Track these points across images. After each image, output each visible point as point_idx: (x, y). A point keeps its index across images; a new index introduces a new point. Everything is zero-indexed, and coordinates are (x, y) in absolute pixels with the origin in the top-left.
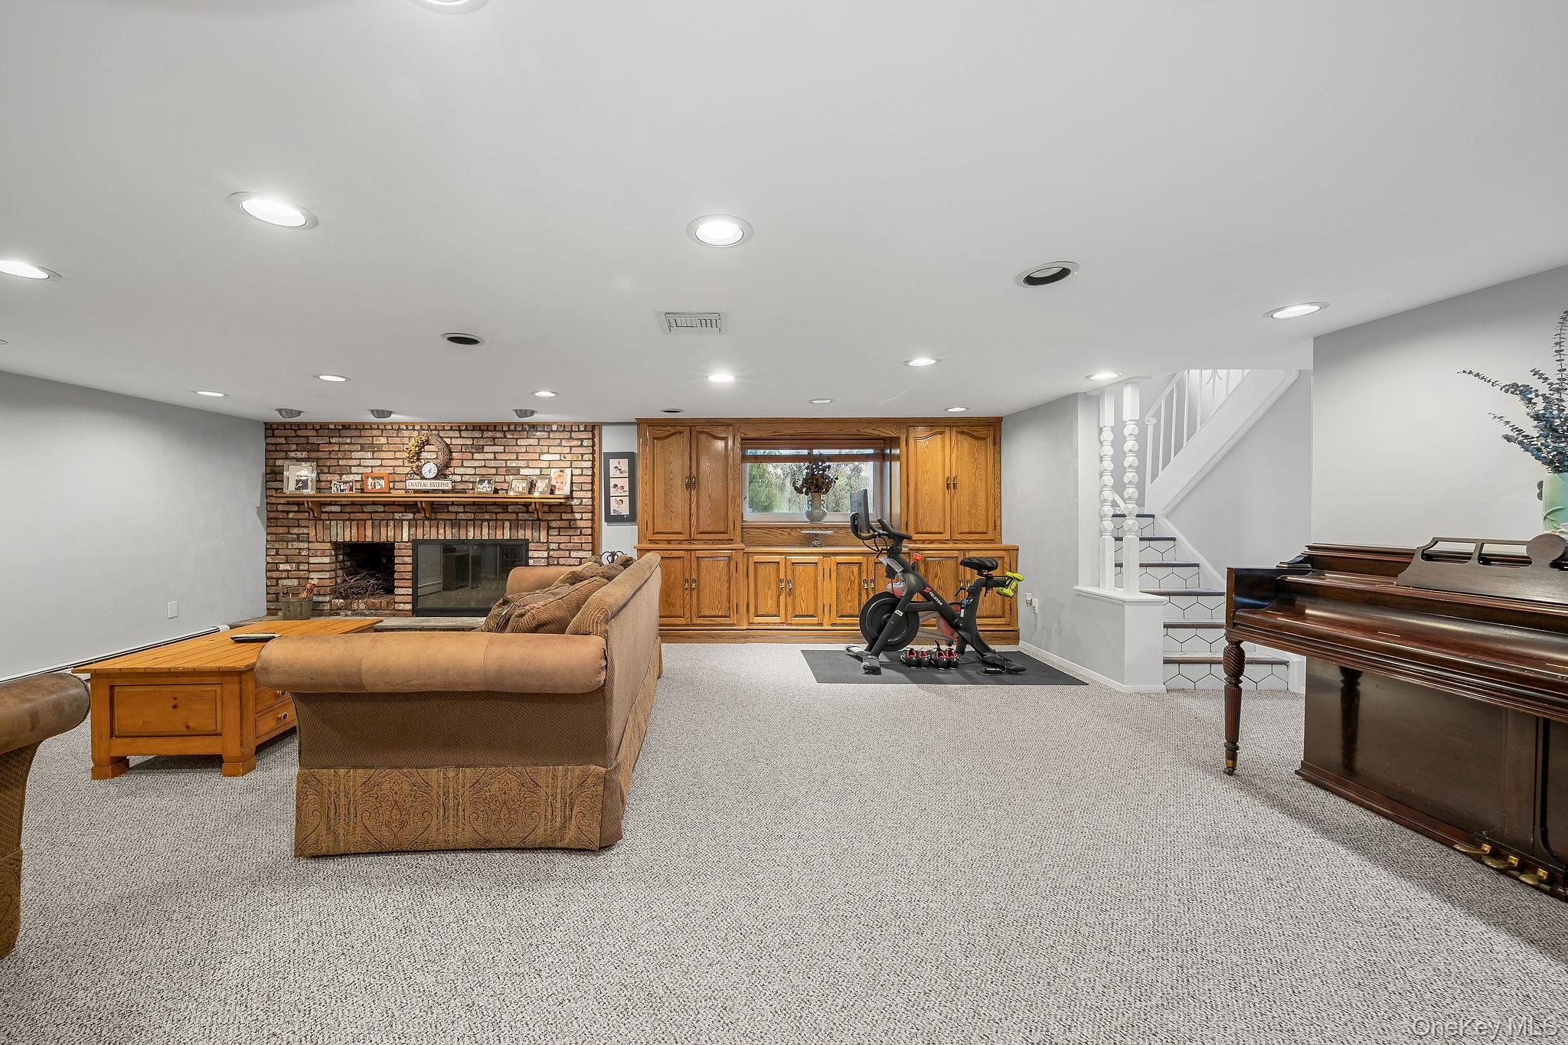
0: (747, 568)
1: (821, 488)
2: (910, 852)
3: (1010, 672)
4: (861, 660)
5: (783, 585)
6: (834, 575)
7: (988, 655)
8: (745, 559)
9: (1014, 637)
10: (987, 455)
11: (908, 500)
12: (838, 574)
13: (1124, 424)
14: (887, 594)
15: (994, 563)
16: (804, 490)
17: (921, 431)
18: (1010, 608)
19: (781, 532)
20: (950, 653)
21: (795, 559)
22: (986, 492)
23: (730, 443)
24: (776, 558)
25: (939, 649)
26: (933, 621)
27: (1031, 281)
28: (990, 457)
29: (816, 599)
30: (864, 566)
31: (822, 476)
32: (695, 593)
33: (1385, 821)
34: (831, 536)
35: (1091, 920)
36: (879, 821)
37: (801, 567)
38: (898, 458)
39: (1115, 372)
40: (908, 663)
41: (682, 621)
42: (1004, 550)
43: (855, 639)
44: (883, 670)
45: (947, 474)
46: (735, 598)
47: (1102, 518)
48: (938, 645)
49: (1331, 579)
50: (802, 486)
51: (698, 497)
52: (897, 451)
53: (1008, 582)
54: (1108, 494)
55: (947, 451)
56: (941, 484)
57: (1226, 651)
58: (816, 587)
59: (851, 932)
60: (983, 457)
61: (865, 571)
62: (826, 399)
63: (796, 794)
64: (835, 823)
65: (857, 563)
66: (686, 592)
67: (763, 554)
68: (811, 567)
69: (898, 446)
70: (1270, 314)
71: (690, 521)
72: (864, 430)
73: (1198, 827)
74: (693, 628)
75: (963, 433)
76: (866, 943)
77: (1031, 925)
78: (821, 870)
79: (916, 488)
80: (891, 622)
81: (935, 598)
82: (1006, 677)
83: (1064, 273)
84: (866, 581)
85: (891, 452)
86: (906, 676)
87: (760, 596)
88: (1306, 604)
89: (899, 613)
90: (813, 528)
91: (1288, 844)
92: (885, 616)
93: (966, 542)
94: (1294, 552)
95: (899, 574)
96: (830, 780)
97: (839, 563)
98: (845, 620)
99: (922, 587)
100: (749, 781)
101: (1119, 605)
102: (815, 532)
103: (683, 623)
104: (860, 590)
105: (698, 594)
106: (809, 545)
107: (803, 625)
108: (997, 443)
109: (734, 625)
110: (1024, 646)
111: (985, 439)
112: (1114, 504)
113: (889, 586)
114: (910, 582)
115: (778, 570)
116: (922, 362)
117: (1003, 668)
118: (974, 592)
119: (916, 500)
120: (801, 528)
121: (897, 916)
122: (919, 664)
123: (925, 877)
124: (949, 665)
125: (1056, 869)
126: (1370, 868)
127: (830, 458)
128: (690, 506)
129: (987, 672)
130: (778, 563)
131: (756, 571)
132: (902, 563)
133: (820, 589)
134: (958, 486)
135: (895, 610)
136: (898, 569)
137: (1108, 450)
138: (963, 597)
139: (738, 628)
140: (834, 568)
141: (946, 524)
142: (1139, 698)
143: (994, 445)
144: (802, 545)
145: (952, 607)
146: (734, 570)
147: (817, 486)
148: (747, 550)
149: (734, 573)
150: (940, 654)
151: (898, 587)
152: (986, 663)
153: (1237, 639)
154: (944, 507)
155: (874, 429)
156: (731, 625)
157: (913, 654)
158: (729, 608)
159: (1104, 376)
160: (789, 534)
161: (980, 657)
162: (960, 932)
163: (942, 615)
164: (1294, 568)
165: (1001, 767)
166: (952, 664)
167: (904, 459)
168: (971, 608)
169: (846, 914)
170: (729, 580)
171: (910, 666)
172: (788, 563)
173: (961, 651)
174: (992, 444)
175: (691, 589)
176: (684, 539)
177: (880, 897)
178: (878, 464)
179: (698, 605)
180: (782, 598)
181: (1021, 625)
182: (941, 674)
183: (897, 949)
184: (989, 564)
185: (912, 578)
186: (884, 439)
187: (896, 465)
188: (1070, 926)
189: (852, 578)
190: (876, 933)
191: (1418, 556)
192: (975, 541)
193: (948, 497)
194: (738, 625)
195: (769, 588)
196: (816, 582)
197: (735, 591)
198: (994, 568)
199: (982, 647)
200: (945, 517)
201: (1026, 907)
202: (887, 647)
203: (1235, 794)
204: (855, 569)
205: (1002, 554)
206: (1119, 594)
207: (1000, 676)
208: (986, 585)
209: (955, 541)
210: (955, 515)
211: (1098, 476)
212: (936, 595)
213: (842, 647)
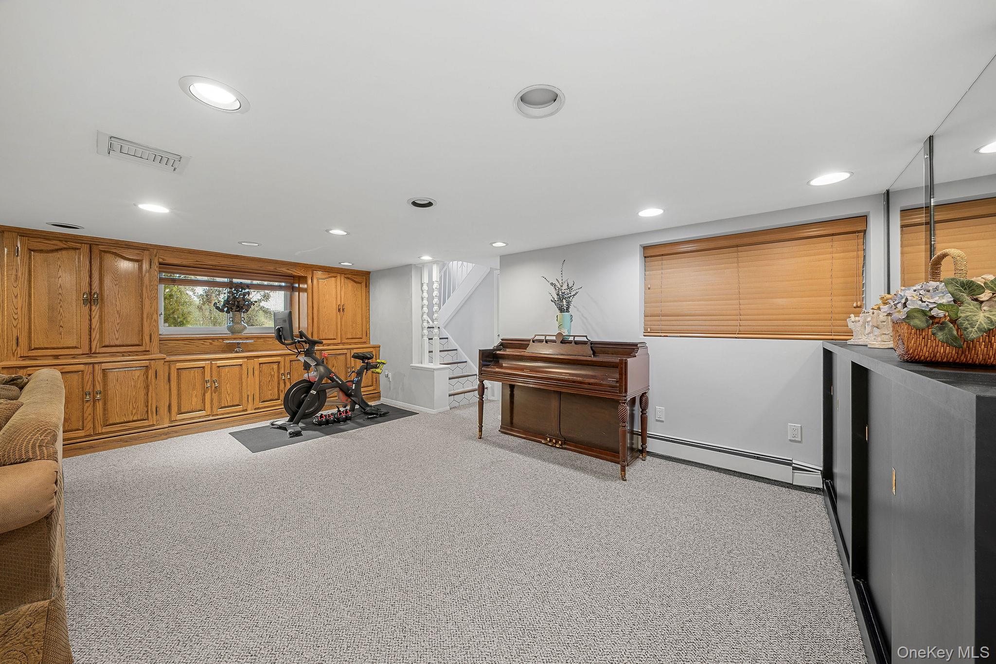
0: (169, 374)
1: (242, 308)
2: (358, 535)
3: (381, 416)
4: (285, 429)
5: (209, 385)
6: (257, 373)
7: (368, 409)
8: (167, 367)
9: (378, 396)
10: (362, 292)
11: (313, 318)
12: (260, 371)
13: (433, 283)
14: (304, 381)
15: (372, 355)
16: (226, 309)
17: (319, 274)
18: (376, 382)
19: (203, 342)
20: (346, 412)
21: (220, 363)
22: (362, 315)
23: (145, 266)
24: (202, 364)
25: (339, 411)
26: (336, 394)
27: (415, 204)
28: (364, 294)
29: (241, 392)
30: (282, 364)
31: (244, 299)
32: (100, 406)
33: (524, 440)
34: (251, 344)
35: (452, 523)
36: (333, 526)
37: (227, 369)
38: (305, 290)
39: (430, 256)
40: (320, 424)
41: (81, 433)
42: (372, 347)
43: (279, 415)
44: (303, 432)
45: (339, 303)
46: (154, 401)
47: (423, 329)
48: (339, 409)
49: (508, 352)
50: (224, 306)
51: (101, 312)
52: (306, 286)
53: (378, 365)
54: (425, 316)
55: (339, 288)
56: (335, 308)
57: (479, 386)
58: (241, 383)
59: (338, 600)
60: (360, 294)
61: (283, 368)
62: (256, 243)
63: (263, 536)
64: (302, 542)
65: (276, 362)
66: (87, 404)
67: (184, 361)
68: (237, 368)
69: (306, 282)
70: (491, 244)
71: (90, 335)
72: (280, 269)
73: (477, 464)
74: (96, 437)
75: (348, 278)
76: (349, 601)
77: (430, 539)
78: (302, 575)
79: (318, 311)
80: (308, 399)
81: (337, 380)
82: (379, 419)
83: (430, 204)
84: (283, 374)
85: (299, 285)
86: (321, 432)
87: (183, 397)
88: (503, 362)
89: (313, 392)
90: (235, 339)
91: (503, 459)
92: (303, 396)
93: (350, 344)
94: (497, 342)
95: (313, 367)
96: (287, 515)
97: (261, 363)
98: (267, 404)
99: (328, 374)
100: (215, 544)
101: (431, 371)
102: (238, 341)
103: (83, 434)
104: (279, 381)
105: (105, 404)
106: (231, 351)
107: (228, 413)
108: (367, 286)
109: (153, 425)
110: (383, 400)
111: (360, 283)
112: (428, 322)
113: (306, 376)
114: (320, 371)
115: (204, 373)
116: (338, 232)
117: (377, 414)
118: (359, 374)
119: (318, 318)
120: (223, 339)
121: (363, 574)
122: (327, 422)
123: (372, 544)
124: (347, 419)
125: (432, 507)
126: (526, 459)
127: (248, 286)
128: (91, 320)
129: (368, 418)
130: (203, 367)
131: (179, 376)
132: (315, 359)
133: (244, 384)
134: (345, 310)
135: (310, 391)
136: (313, 364)
137: (425, 295)
138: (353, 377)
139: (158, 427)
140: (257, 367)
141: (338, 333)
142: (441, 415)
143: (366, 287)
144: (224, 352)
145: (347, 384)
146: (153, 377)
147: (238, 307)
148: (168, 359)
149: (153, 381)
150: (340, 414)
151: (313, 375)
152: (366, 413)
153: (482, 379)
154: (337, 323)
155: (288, 269)
156: (149, 426)
157: (323, 417)
158: (147, 411)
159: (426, 258)
160: (211, 344)
161: (363, 410)
162: (399, 562)
163: (341, 390)
164: (498, 348)
165: (392, 468)
166: (348, 418)
167: (310, 291)
168: (358, 383)
169: (330, 592)
170: (147, 388)
171: (321, 425)
172: (214, 367)
173: (353, 409)
174: (365, 287)
175: (94, 401)
176: (81, 353)
177: (348, 570)
178: (289, 293)
179: (104, 414)
180: (208, 396)
181: (381, 389)
182: (342, 426)
183: (369, 592)
184: (369, 356)
185: (321, 369)
186: (294, 277)
187: (304, 295)
188: (446, 530)
189: (272, 373)
190: (354, 592)
191: (531, 341)
192: (355, 343)
193: (339, 317)
194: (158, 424)
195: (194, 389)
196: (241, 379)
197: (154, 395)
198: (371, 358)
199: (363, 405)
200: (337, 329)
201: (425, 532)
202: (305, 416)
203: (484, 446)
204: (275, 366)
205: (371, 350)
206: (431, 366)
207: (376, 419)
208: (366, 369)
209: (343, 344)
210: (343, 327)
211: (421, 308)
212: (337, 377)
213: (267, 423)
